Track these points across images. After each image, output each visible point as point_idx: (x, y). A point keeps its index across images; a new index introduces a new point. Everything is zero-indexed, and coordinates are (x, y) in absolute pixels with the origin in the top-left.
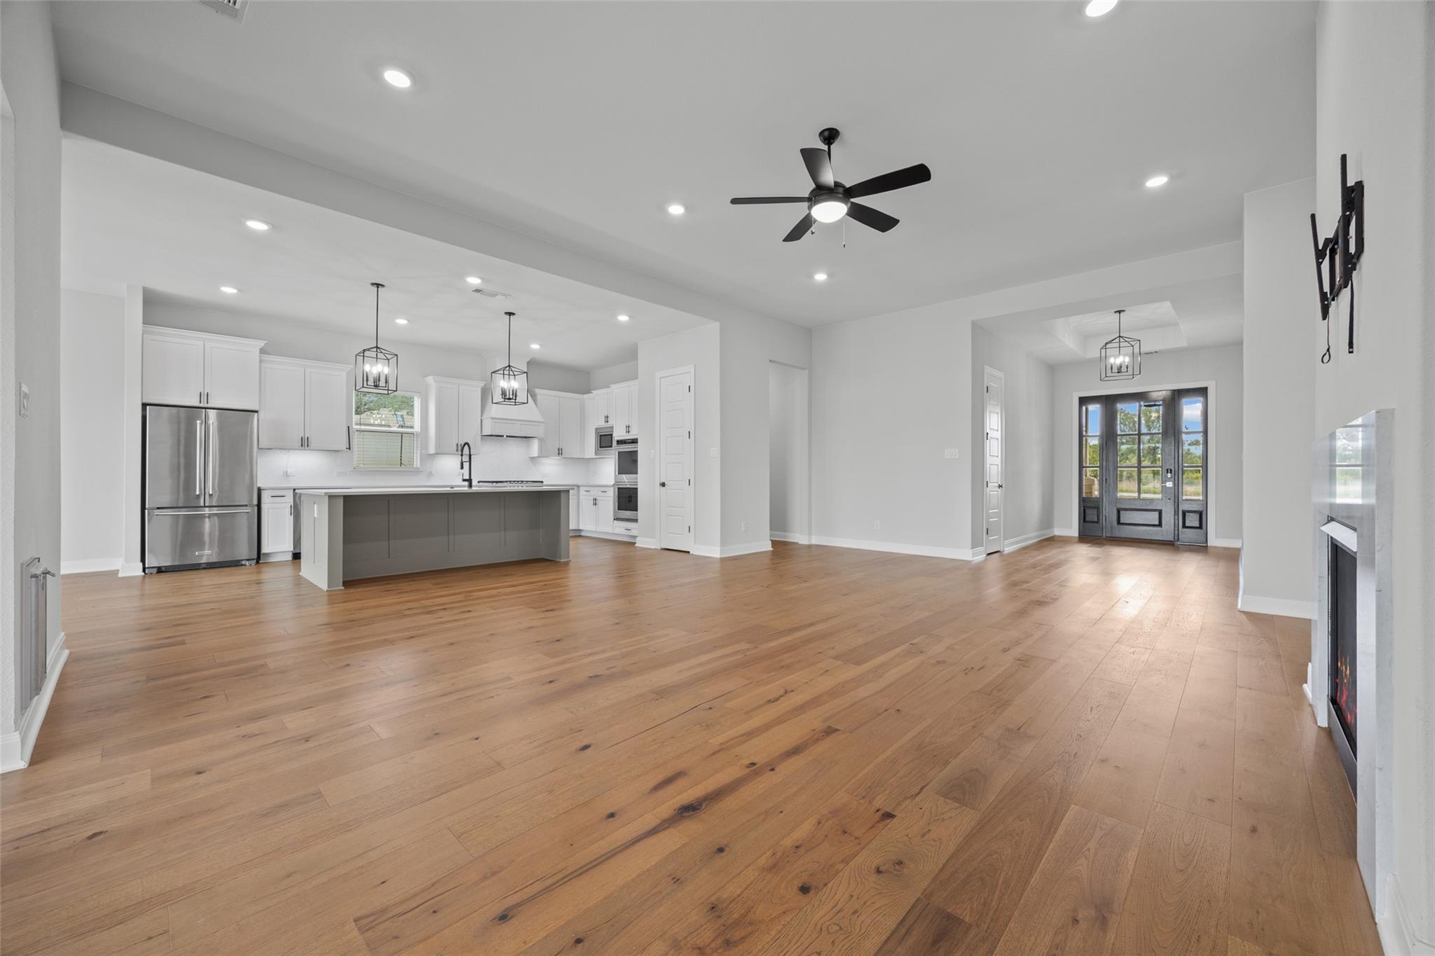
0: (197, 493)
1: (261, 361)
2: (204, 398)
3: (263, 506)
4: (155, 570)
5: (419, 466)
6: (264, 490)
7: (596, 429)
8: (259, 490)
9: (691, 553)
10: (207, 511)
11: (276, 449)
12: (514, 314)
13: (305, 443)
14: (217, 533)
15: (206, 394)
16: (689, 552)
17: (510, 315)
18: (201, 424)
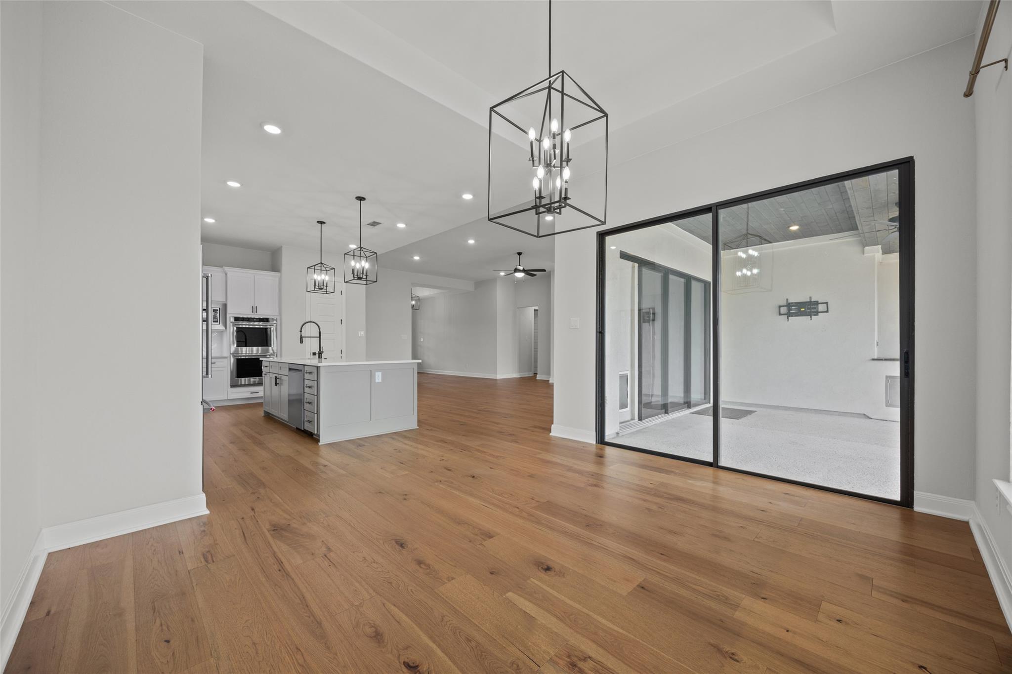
12: (324, 223)
17: (321, 224)
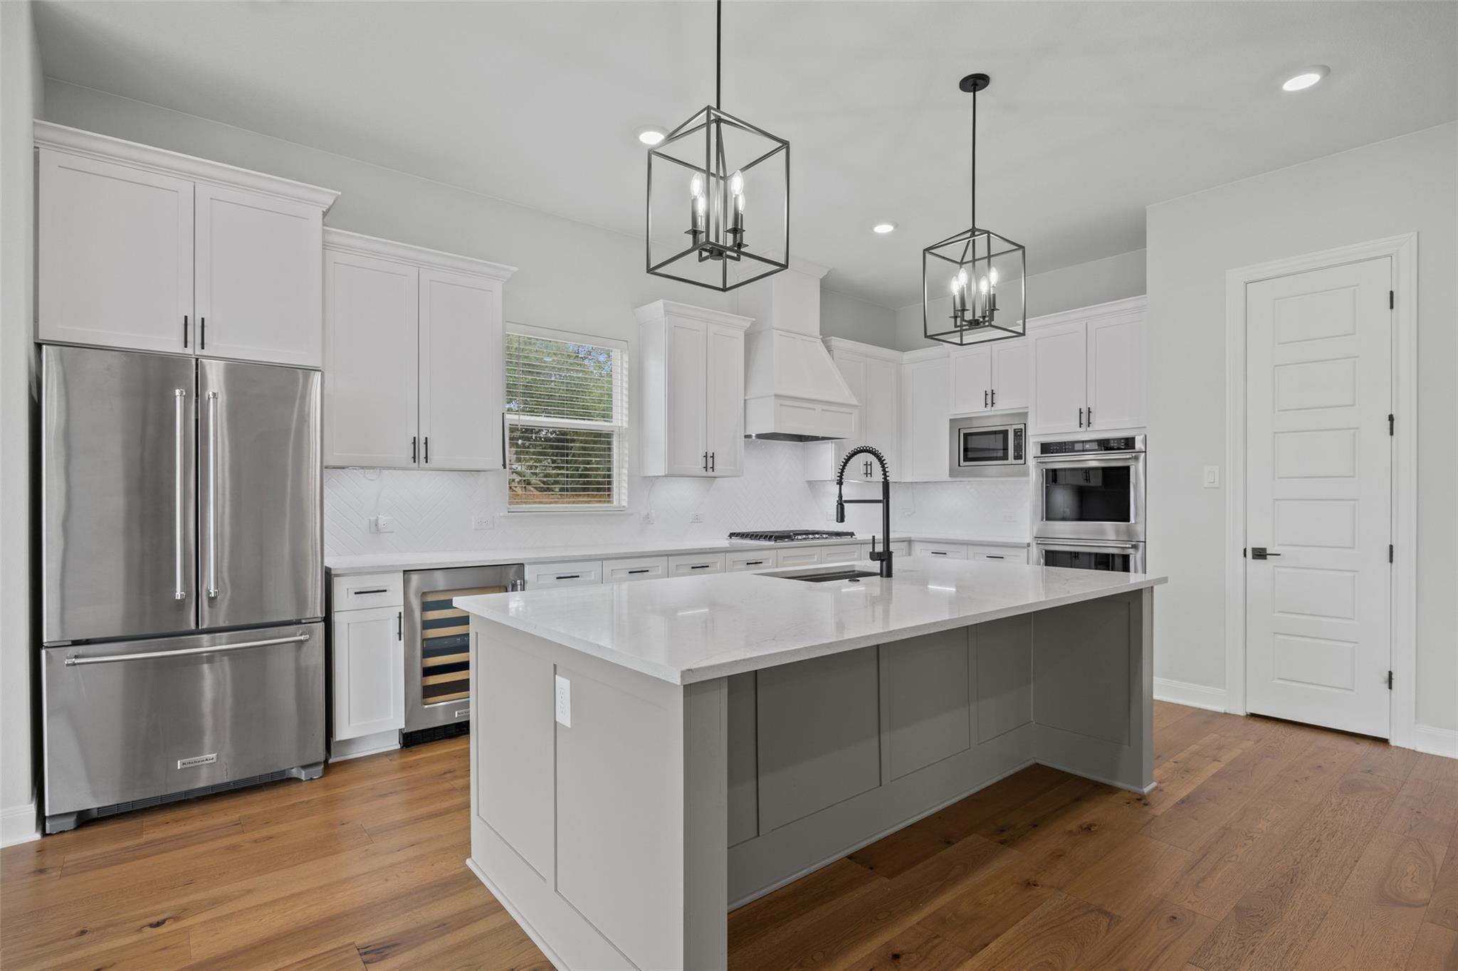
0: (179, 594)
1: (325, 246)
2: (195, 335)
3: (339, 619)
4: (70, 823)
5: (624, 504)
6: (337, 575)
7: (951, 421)
8: (328, 576)
9: (1392, 743)
10: (206, 645)
11: (355, 467)
13: (420, 451)
14: (228, 702)
15: (199, 323)
16: (1384, 742)
17: (975, 87)
18: (186, 399)
